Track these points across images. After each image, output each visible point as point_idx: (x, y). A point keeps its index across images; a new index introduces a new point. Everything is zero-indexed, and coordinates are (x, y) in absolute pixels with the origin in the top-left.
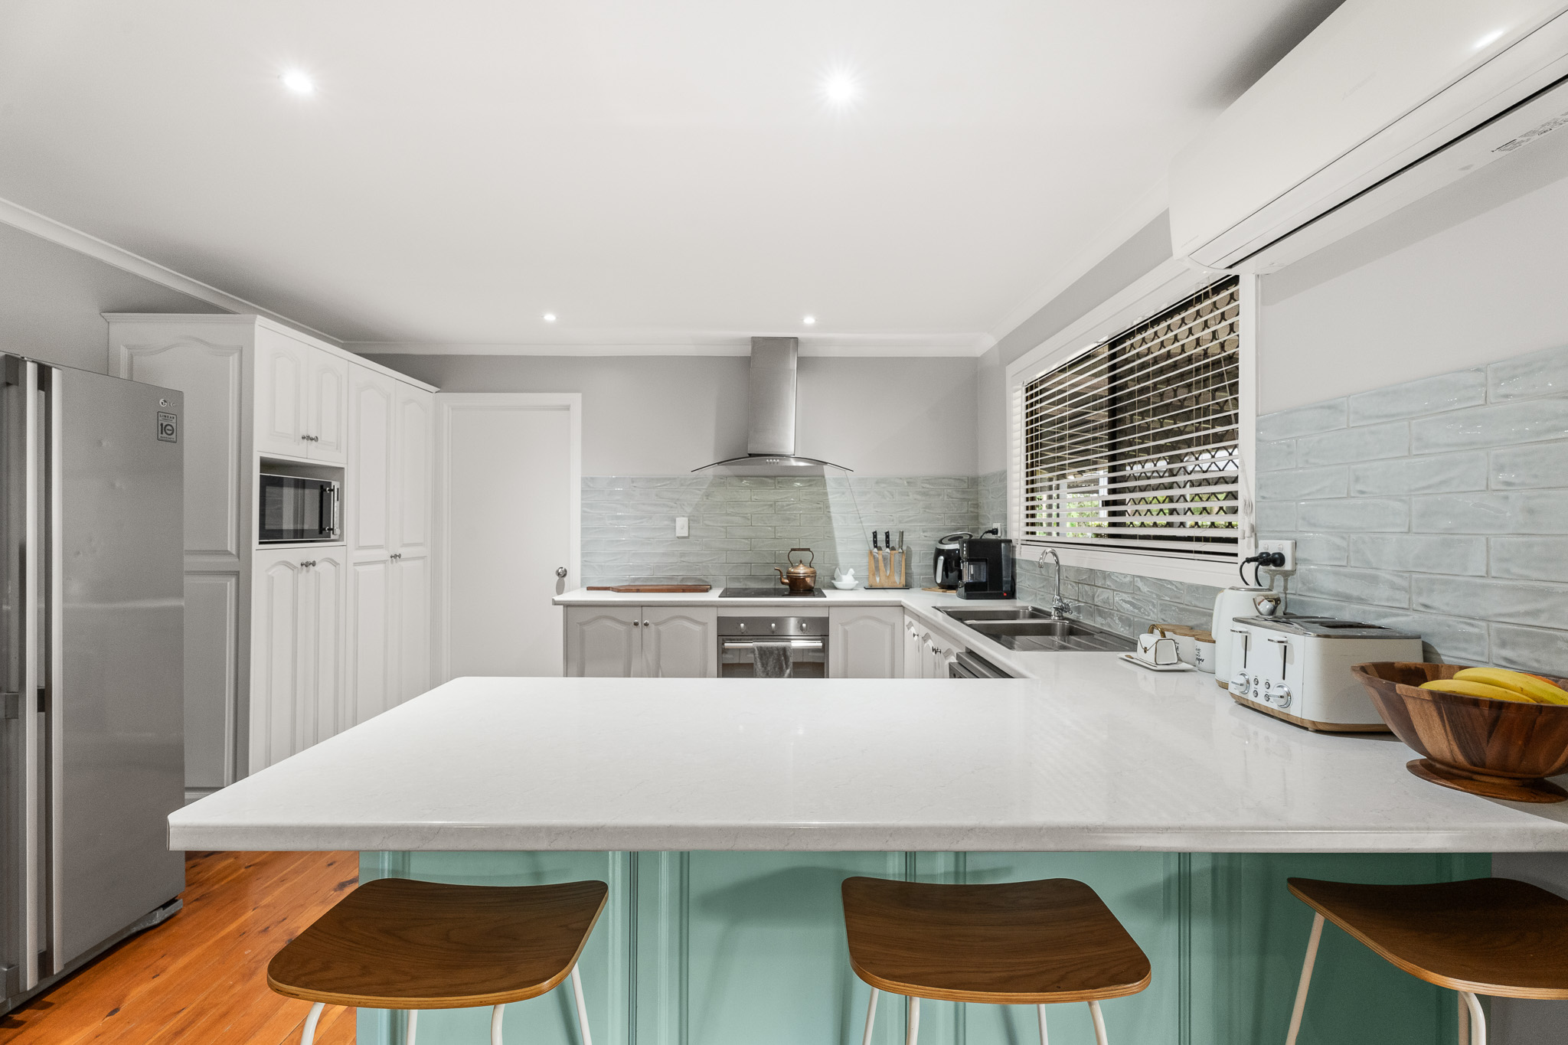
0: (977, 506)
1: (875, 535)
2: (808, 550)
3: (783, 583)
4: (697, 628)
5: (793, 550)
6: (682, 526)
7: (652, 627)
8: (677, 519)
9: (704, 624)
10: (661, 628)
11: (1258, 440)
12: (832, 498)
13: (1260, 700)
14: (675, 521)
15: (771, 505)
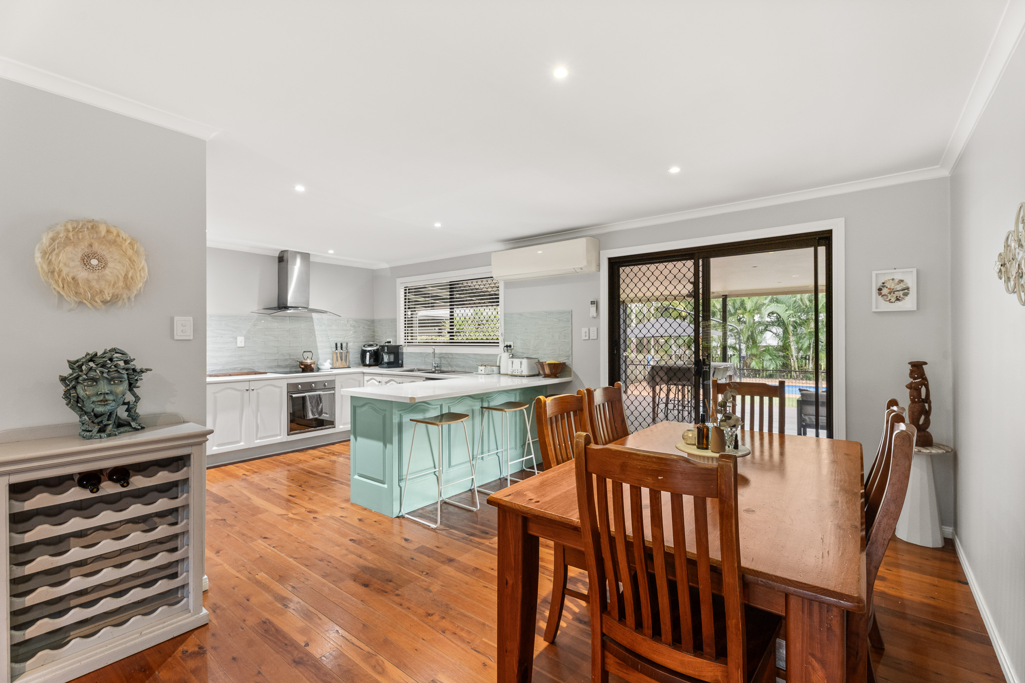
0: (374, 332)
1: (336, 345)
2: (311, 352)
3: (300, 367)
4: (278, 390)
5: (304, 352)
6: (241, 341)
7: (255, 390)
8: (238, 338)
9: (281, 387)
10: (258, 391)
11: (504, 319)
12: (316, 327)
14: (236, 339)
15: (288, 331)
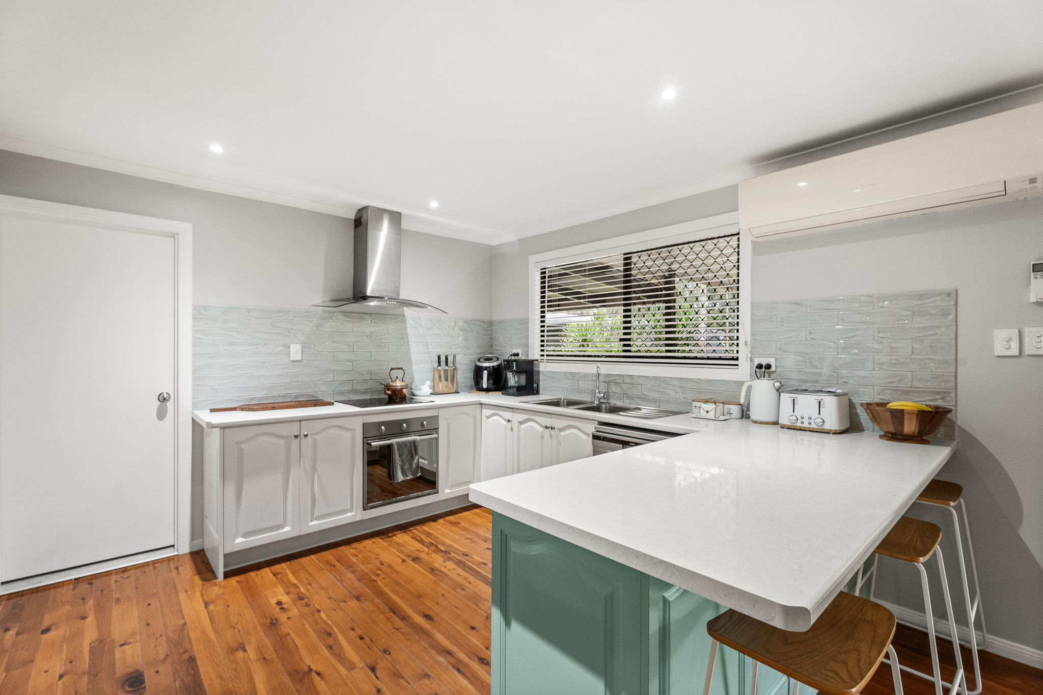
0: (492, 339)
1: (439, 358)
2: (402, 369)
3: (386, 394)
4: (347, 434)
5: (392, 369)
6: (296, 352)
7: (309, 437)
8: (292, 346)
9: (352, 430)
10: (316, 437)
11: (752, 314)
12: (411, 331)
13: (806, 425)
14: (289, 347)
15: (368, 336)
